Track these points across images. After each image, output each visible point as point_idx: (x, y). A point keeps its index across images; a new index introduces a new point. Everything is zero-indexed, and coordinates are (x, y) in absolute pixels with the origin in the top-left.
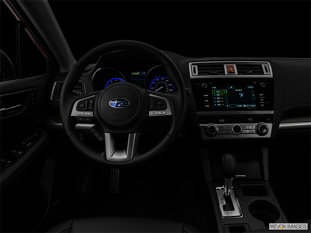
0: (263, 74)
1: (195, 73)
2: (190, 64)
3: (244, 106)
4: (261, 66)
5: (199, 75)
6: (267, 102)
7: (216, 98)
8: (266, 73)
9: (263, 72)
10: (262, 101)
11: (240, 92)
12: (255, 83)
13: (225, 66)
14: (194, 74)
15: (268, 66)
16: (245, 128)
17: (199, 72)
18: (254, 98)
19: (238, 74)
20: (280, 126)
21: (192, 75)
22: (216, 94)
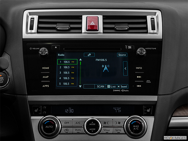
0: (147, 32)
1: (32, 28)
2: (26, 13)
3: (109, 86)
4: (145, 17)
5: (38, 32)
6: (148, 81)
7: (62, 73)
8: (152, 31)
9: (146, 28)
10: (139, 79)
11: (104, 63)
12: (130, 47)
13: (84, 17)
14: (29, 31)
15: (157, 17)
16: (106, 125)
17: (38, 28)
18: (125, 74)
19: (104, 33)
20: (172, 121)
21: (27, 33)
22: (63, 66)
